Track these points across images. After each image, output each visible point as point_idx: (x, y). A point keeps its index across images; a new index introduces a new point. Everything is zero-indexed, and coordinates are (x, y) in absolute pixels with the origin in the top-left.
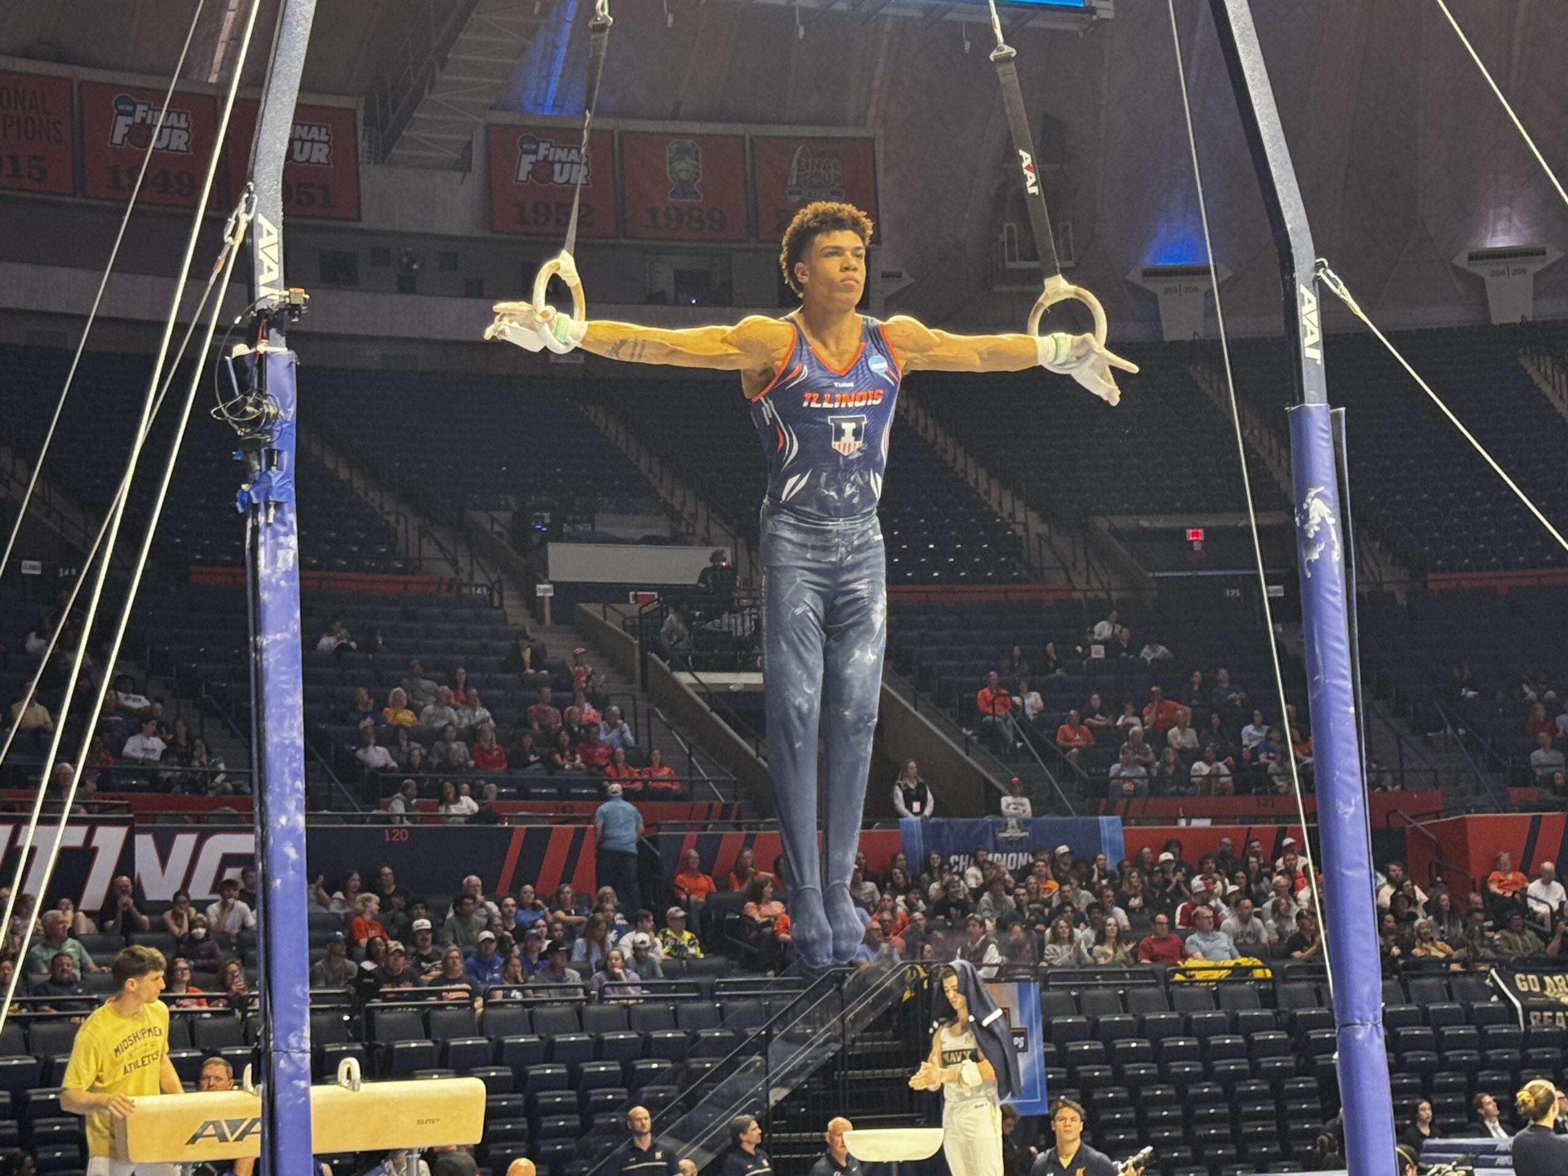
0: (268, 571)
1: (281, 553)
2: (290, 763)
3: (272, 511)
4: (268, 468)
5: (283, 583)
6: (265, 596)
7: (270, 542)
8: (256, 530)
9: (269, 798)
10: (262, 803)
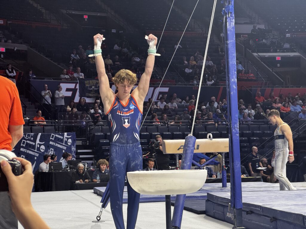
0: (229, 27)
1: (231, 23)
2: (234, 68)
3: (230, 14)
4: (229, 5)
5: (232, 30)
6: (229, 32)
7: (229, 21)
8: (226, 18)
9: (230, 75)
10: (228, 76)
